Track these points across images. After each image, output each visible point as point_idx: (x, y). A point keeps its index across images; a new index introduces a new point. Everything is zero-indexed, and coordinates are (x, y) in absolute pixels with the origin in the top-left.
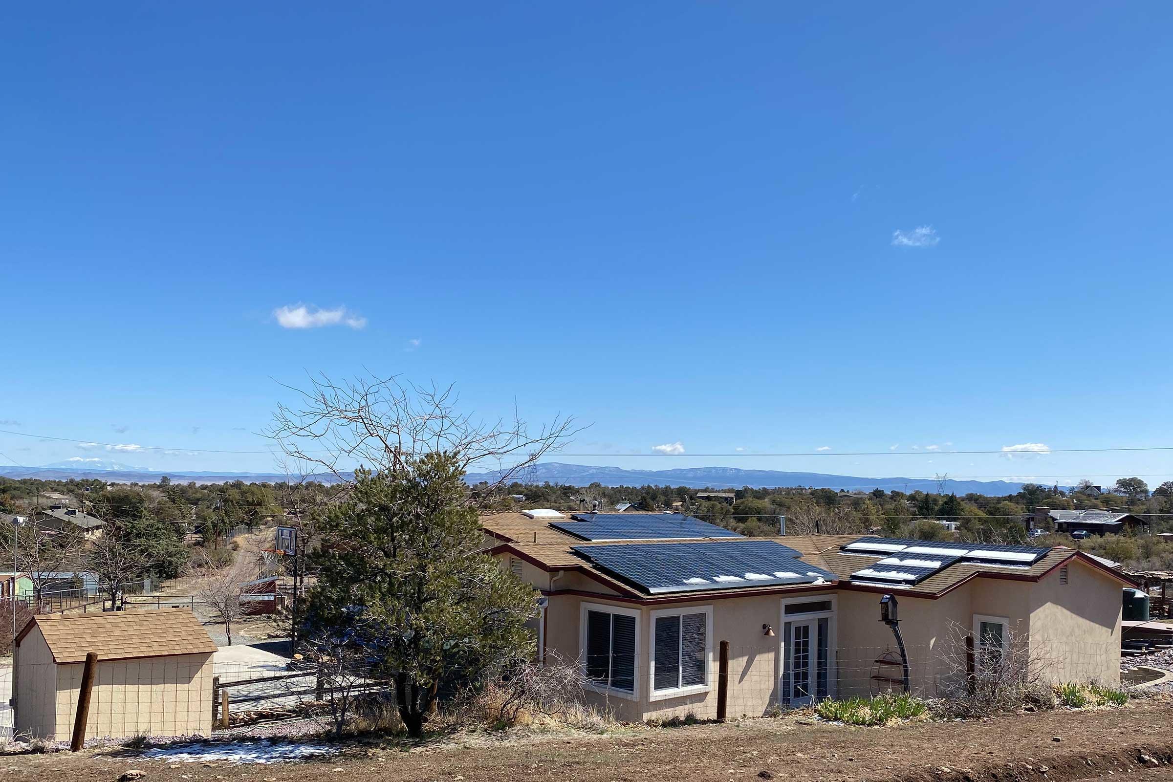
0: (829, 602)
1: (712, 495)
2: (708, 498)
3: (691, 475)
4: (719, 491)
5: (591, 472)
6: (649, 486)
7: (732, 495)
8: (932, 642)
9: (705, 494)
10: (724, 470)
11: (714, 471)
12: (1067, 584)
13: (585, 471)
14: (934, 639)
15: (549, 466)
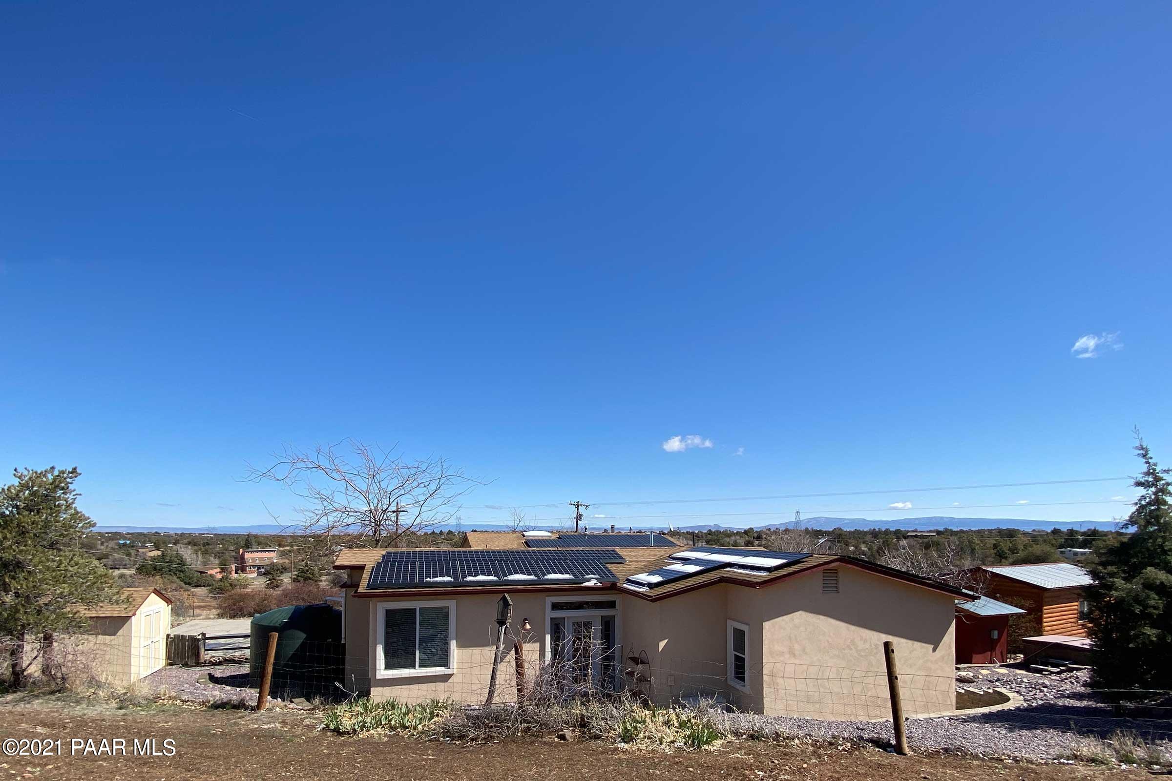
0: (614, 602)
1: (919, 534)
2: (916, 536)
3: (917, 522)
4: (924, 532)
5: (846, 522)
6: (874, 529)
7: (934, 534)
8: (662, 644)
9: (914, 534)
10: (942, 518)
11: (934, 519)
12: (839, 592)
13: (841, 522)
14: (666, 641)
15: (818, 519)
